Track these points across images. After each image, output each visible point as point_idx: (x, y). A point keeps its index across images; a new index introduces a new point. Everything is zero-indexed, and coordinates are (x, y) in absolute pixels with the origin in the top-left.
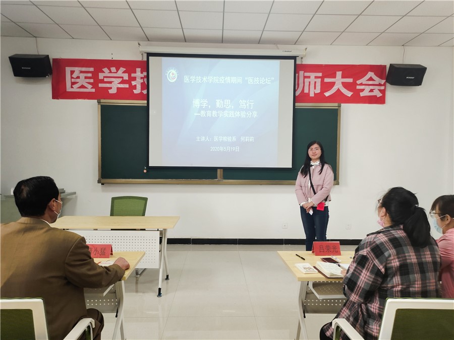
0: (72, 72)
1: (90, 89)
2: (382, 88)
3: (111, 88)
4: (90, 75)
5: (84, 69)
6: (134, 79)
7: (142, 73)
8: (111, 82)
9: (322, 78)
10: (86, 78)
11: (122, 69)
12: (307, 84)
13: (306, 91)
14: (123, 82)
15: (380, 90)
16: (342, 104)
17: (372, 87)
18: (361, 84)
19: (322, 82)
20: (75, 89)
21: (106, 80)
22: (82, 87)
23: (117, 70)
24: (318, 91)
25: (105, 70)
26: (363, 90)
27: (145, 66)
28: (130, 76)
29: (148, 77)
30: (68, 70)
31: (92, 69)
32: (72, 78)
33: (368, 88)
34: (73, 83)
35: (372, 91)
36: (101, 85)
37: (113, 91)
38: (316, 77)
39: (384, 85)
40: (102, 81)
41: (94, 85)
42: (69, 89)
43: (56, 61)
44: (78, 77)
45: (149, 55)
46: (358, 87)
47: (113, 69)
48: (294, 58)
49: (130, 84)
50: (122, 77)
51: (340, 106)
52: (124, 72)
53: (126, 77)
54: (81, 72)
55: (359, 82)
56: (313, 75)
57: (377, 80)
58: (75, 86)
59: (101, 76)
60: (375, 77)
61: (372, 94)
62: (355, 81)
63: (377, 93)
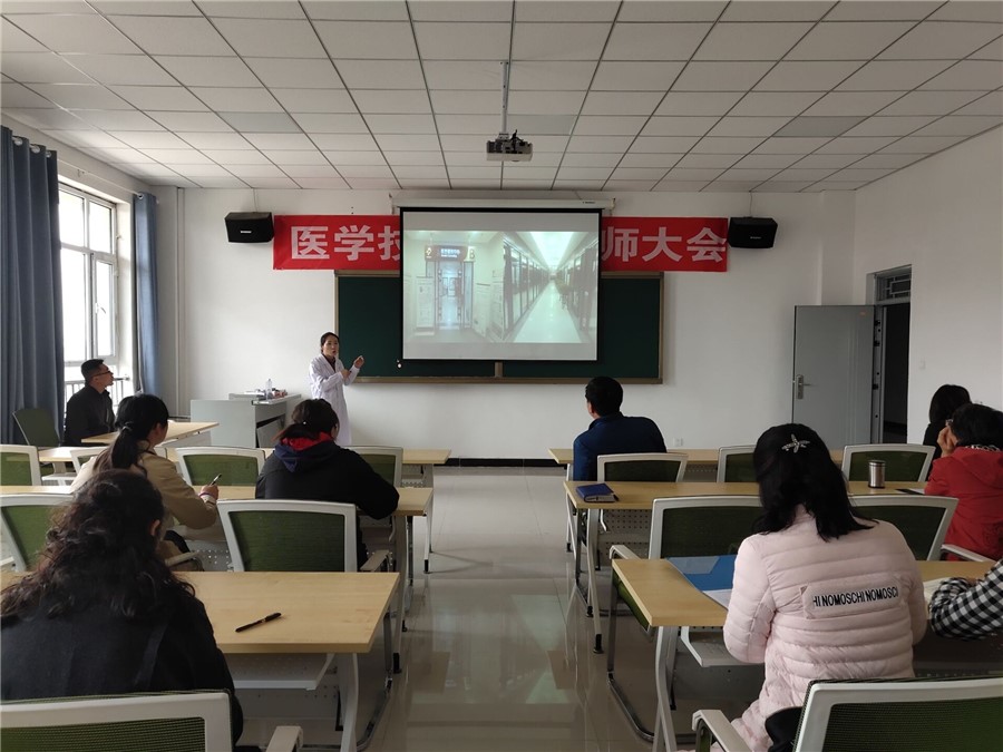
0: (300, 233)
1: (323, 255)
2: (723, 249)
3: (350, 253)
4: (324, 236)
5: (312, 229)
6: (382, 240)
7: (392, 232)
8: (350, 246)
9: (639, 236)
10: (318, 240)
11: (366, 228)
12: (618, 245)
13: (617, 254)
14: (367, 244)
15: (719, 253)
16: (666, 272)
17: (708, 249)
18: (694, 245)
19: (640, 241)
20: (304, 256)
21: (344, 242)
22: (313, 252)
23: (359, 228)
24: (634, 253)
25: (344, 229)
26: (696, 253)
27: (397, 223)
28: (375, 236)
29: (401, 238)
30: (295, 230)
31: (326, 229)
32: (299, 241)
33: (702, 251)
34: (300, 248)
35: (708, 253)
36: (337, 250)
37: (353, 257)
38: (631, 235)
39: (725, 245)
40: (339, 245)
41: (329, 250)
42: (295, 256)
43: (279, 218)
44: (308, 240)
45: (403, 209)
46: (689, 249)
47: (354, 228)
48: (599, 211)
49: (376, 248)
50: (366, 239)
51: (662, 275)
52: (368, 232)
53: (371, 237)
54: (312, 233)
55: (689, 242)
56: (626, 232)
57: (715, 239)
58: (303, 252)
59: (337, 237)
60: (711, 235)
61: (708, 258)
62: (684, 240)
63: (715, 257)
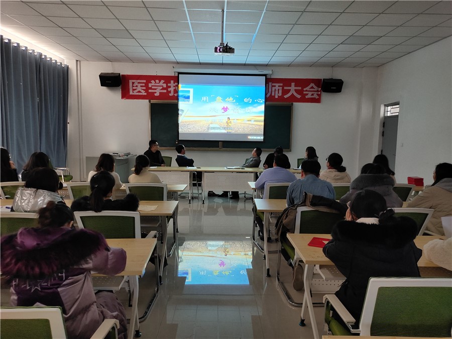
0: (133, 83)
1: (143, 93)
2: (319, 93)
4: (144, 85)
5: (139, 81)
6: (170, 87)
7: (174, 83)
8: (156, 89)
9: (283, 87)
10: (141, 86)
11: (163, 81)
12: (273, 90)
13: (273, 94)
14: (163, 89)
15: (318, 95)
16: (294, 103)
17: (313, 93)
18: (306, 91)
19: (283, 89)
20: (135, 93)
21: (153, 87)
22: (139, 92)
23: (160, 81)
24: (280, 94)
25: (153, 81)
26: (307, 94)
27: (176, 80)
28: (167, 85)
29: (177, 86)
30: (131, 82)
31: (145, 81)
32: (133, 86)
33: (310, 93)
34: (133, 90)
35: (312, 95)
36: (150, 91)
37: (157, 94)
38: (279, 86)
39: (320, 91)
40: (151, 88)
41: (146, 91)
42: (131, 93)
43: (124, 76)
44: (137, 86)
45: (179, 73)
46: (304, 93)
47: (157, 81)
48: (265, 75)
49: (167, 90)
50: (162, 86)
51: (292, 104)
52: (164, 83)
53: (165, 86)
54: (139, 83)
55: (305, 89)
56: (277, 85)
57: (316, 88)
58: (135, 91)
59: (150, 85)
60: (314, 86)
61: (313, 97)
62: (302, 89)
63: (316, 96)
